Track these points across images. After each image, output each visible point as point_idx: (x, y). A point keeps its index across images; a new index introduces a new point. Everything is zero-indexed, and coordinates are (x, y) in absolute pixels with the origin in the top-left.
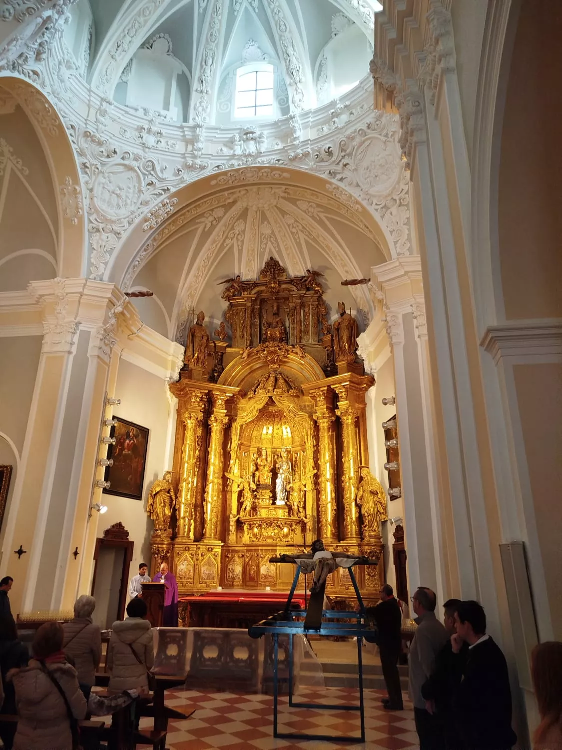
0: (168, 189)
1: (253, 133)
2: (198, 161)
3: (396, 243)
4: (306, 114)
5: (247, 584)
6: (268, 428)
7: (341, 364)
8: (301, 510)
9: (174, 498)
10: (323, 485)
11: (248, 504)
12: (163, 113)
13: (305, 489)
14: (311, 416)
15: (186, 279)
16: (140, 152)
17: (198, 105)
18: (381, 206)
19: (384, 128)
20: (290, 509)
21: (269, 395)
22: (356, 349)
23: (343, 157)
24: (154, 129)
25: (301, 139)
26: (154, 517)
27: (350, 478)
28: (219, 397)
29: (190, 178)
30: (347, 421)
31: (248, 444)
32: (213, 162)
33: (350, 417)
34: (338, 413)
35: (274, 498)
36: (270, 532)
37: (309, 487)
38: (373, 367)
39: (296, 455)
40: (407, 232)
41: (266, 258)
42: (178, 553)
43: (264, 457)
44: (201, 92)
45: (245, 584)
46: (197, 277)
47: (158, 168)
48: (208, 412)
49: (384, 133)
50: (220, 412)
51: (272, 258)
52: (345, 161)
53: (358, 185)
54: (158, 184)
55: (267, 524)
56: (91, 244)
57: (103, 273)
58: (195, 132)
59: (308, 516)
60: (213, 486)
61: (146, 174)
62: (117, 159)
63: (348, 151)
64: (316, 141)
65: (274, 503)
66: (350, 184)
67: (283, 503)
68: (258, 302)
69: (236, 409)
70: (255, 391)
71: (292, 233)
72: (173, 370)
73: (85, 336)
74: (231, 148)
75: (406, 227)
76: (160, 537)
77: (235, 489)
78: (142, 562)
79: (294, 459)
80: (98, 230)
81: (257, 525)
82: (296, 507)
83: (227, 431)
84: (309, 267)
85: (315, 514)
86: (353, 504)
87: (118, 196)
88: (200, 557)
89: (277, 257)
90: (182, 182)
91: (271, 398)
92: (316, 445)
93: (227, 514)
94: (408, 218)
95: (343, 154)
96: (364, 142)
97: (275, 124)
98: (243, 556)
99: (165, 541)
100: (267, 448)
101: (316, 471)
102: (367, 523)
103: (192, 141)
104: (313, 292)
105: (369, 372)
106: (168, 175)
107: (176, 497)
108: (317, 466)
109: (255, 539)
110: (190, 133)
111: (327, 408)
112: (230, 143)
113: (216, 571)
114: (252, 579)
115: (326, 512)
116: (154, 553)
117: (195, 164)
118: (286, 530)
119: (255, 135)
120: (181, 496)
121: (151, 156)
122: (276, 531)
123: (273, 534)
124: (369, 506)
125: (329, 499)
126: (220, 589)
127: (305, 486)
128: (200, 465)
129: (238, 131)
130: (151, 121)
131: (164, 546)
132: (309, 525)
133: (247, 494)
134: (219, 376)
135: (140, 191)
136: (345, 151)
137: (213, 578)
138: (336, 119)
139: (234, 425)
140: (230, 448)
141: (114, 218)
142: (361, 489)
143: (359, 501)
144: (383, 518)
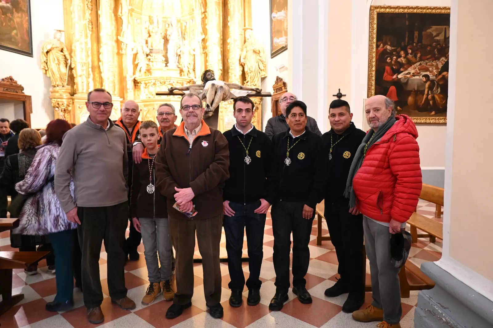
8: (191, 71)
9: (68, 57)
11: (143, 66)
13: (194, 53)
20: (181, 71)
26: (49, 74)
27: (235, 41)
31: (139, 11)
35: (166, 60)
37: (198, 51)
39: (185, 24)
42: (79, 107)
43: (155, 25)
55: (161, 83)
59: (197, 76)
65: (166, 66)
67: (175, 66)
76: (57, 92)
77: (130, 52)
79: (184, 28)
81: (152, 83)
82: (186, 69)
92: (204, 12)
99: (64, 95)
101: (203, 37)
102: (249, 79)
107: (71, 57)
108: (205, 31)
109: (151, 96)
116: (54, 107)
120: (75, 55)
124: (251, 65)
127: (194, 50)
128: (92, 28)
131: (64, 100)
140: (121, 13)
142: (245, 50)
143: (242, 61)
144: (263, 74)
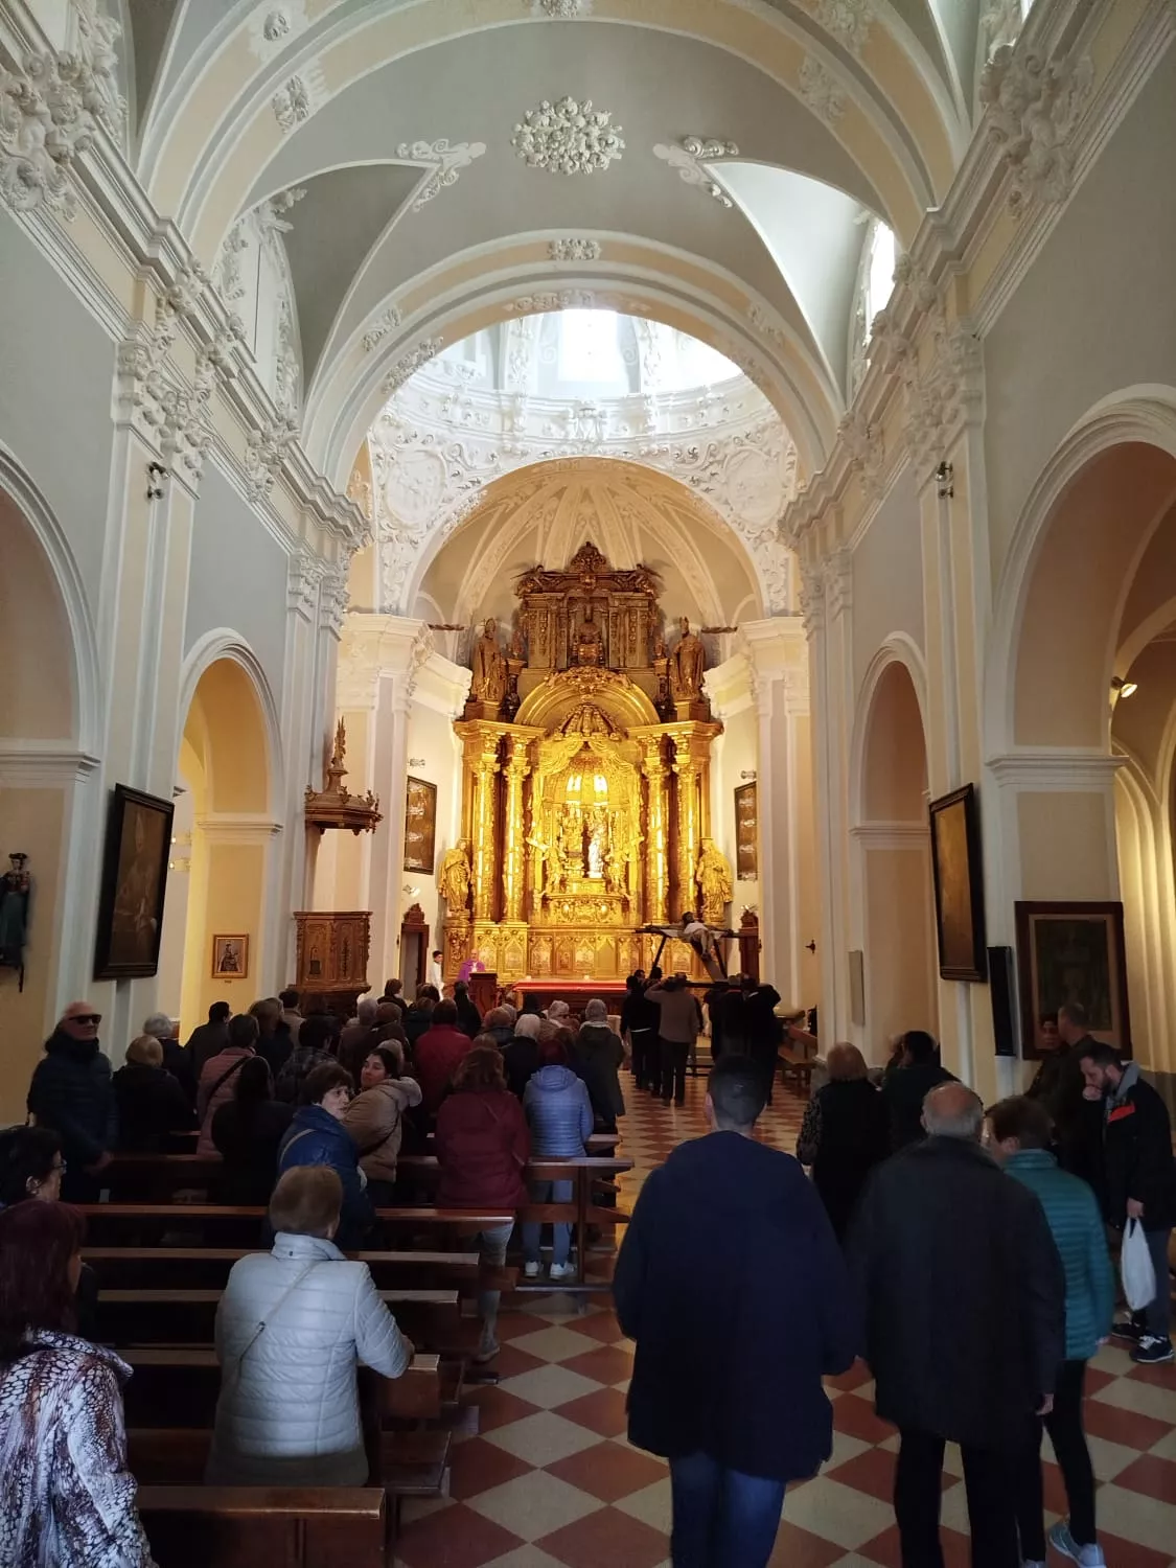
0: (479, 482)
1: (592, 410)
2: (519, 446)
3: (769, 586)
4: (664, 396)
5: (558, 972)
6: (575, 778)
7: (682, 706)
8: (623, 885)
9: (469, 870)
10: (653, 857)
11: (555, 877)
12: (469, 365)
13: (628, 860)
14: (638, 768)
15: (472, 571)
16: (443, 432)
17: (515, 355)
18: (755, 536)
19: (766, 444)
20: (609, 882)
21: (585, 739)
22: (702, 686)
23: (711, 463)
24: (463, 398)
25: (658, 431)
26: (447, 894)
27: (688, 851)
28: (518, 740)
29: (509, 466)
30: (686, 780)
31: (553, 800)
32: (538, 446)
33: (691, 775)
34: (676, 769)
35: (586, 868)
36: (587, 911)
37: (634, 858)
38: (723, 712)
40: (783, 576)
41: (581, 543)
42: (478, 938)
43: (572, 816)
44: (520, 335)
45: (554, 972)
46: (485, 569)
47: (466, 455)
48: (503, 758)
49: (765, 449)
50: (518, 758)
51: (588, 544)
52: (713, 469)
53: (726, 503)
54: (467, 475)
55: (580, 902)
56: (382, 559)
57: (399, 599)
58: (514, 402)
59: (632, 893)
60: (514, 856)
61: (450, 462)
62: (416, 444)
63: (718, 458)
64: (675, 436)
65: (586, 876)
66: (718, 500)
67: (599, 875)
68: (566, 601)
69: (536, 754)
70: (563, 732)
71: (623, 517)
72: (457, 703)
73: (387, 685)
74: (563, 428)
75: (782, 569)
77: (540, 859)
78: (436, 950)
79: (610, 820)
80: (391, 540)
81: (568, 902)
82: (617, 882)
83: (527, 784)
84: (640, 561)
85: (641, 890)
86: (692, 881)
87: (416, 492)
88: (504, 943)
89: (596, 543)
90: (496, 472)
91: (586, 743)
92: (645, 806)
93: (530, 889)
94: (786, 560)
95: (711, 460)
96: (740, 452)
97: (622, 401)
98: (551, 940)
100: (574, 804)
101: (643, 839)
102: (708, 903)
103: (509, 415)
104: (643, 594)
105: (716, 717)
106: (480, 463)
107: (472, 870)
108: (644, 831)
109: (566, 920)
110: (507, 403)
111: (661, 760)
112: (561, 419)
113: (522, 958)
114: (564, 967)
115: (656, 889)
116: (450, 939)
117: (516, 449)
118: (604, 909)
119: (595, 413)
120: (477, 868)
121: (459, 437)
122: (593, 910)
123: (589, 914)
124: (711, 885)
125: (660, 874)
126: (528, 979)
127: (628, 855)
129: (572, 404)
130: (459, 388)
131: (464, 930)
132: (633, 904)
133: (556, 865)
134: (516, 709)
135: (443, 485)
136: (714, 456)
137: (519, 966)
138: (705, 411)
139: (536, 776)
140: (532, 806)
141: (410, 523)
142: (702, 864)
143: (699, 878)
144: (727, 898)
